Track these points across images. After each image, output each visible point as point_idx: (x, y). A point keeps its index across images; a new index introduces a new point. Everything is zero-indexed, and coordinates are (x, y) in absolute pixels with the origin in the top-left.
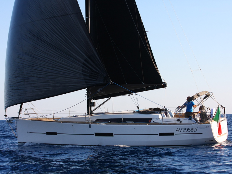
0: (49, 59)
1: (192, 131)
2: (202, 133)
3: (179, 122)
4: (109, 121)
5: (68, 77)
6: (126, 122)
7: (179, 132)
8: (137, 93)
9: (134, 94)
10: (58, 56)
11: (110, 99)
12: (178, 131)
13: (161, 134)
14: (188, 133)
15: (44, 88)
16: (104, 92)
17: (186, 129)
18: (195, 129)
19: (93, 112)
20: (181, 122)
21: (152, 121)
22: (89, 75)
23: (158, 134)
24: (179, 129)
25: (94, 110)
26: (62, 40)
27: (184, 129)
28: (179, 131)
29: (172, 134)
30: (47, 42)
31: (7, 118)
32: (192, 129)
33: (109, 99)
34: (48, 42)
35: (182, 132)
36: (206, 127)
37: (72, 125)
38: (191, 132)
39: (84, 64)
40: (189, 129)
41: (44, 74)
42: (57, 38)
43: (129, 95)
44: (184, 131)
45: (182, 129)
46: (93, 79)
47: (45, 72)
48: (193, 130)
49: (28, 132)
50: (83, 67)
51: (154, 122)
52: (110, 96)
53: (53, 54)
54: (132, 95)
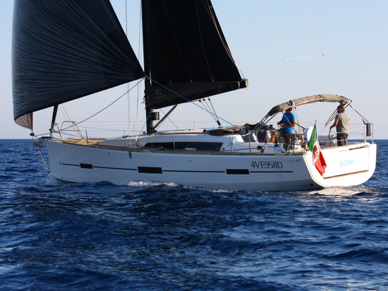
0: (53, 40)
1: (275, 166)
2: (292, 172)
3: (260, 151)
4: (162, 147)
5: (79, 69)
6: (186, 149)
7: (256, 169)
8: (210, 97)
9: (206, 98)
10: (65, 35)
11: (176, 107)
12: (254, 166)
13: (230, 172)
14: (269, 170)
15: (46, 89)
16: (165, 95)
17: (267, 164)
18: (280, 164)
19: (156, 129)
20: (263, 151)
21: (221, 149)
22: (111, 66)
23: (224, 172)
24: (254, 163)
25: (156, 126)
26: (69, 7)
27: (263, 163)
28: (256, 167)
29: (245, 172)
30: (49, 11)
31: (34, 137)
32: (275, 163)
33: (174, 107)
34: (51, 12)
35: (260, 169)
36: (296, 160)
37: (109, 153)
38: (273, 169)
39: (102, 47)
40: (271, 163)
41: (47, 66)
42: (61, 4)
43: (200, 101)
44: (263, 166)
45: (260, 163)
46: (118, 73)
47: (47, 63)
48: (277, 165)
49: (60, 164)
50: (101, 52)
51: (224, 149)
52: (176, 102)
53: (58, 31)
54: (204, 100)
